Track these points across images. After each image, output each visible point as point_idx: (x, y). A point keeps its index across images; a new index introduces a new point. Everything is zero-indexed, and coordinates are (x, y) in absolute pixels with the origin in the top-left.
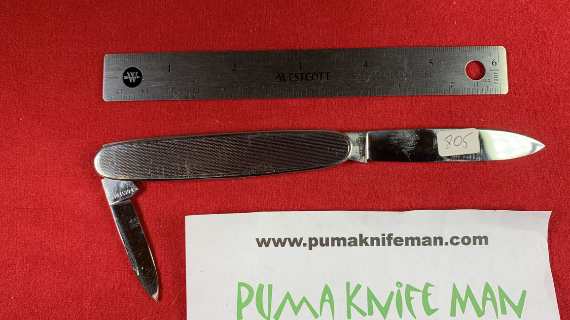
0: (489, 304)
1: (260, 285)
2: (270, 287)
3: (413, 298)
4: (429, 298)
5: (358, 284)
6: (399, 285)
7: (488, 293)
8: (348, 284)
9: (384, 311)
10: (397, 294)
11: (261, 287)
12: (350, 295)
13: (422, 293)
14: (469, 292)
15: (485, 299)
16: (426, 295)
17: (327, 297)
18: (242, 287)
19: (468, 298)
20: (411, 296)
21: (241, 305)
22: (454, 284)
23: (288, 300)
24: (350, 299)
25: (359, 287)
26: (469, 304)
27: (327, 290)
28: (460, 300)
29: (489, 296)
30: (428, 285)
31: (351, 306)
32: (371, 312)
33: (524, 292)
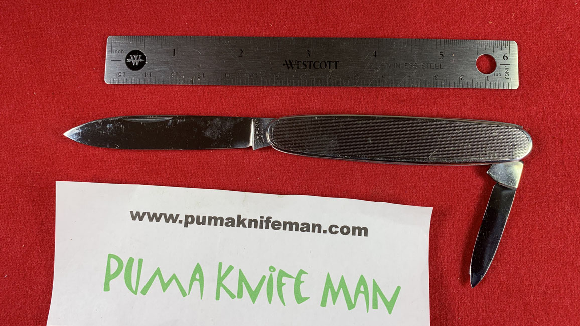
0: (361, 297)
1: (131, 258)
2: (141, 261)
3: (285, 284)
4: (301, 286)
5: (231, 266)
6: (272, 270)
7: (362, 286)
8: (220, 264)
9: (254, 295)
10: (269, 278)
11: (131, 260)
12: (222, 276)
13: (294, 279)
14: (342, 284)
15: (358, 292)
16: (298, 282)
17: (197, 277)
18: (111, 259)
19: (341, 289)
20: (283, 282)
21: (109, 277)
22: (328, 274)
23: (157, 276)
24: (220, 279)
25: (231, 268)
26: (341, 296)
27: (198, 269)
28: (333, 290)
29: (362, 289)
30: (301, 272)
31: (221, 288)
32: (240, 295)
33: (399, 288)
